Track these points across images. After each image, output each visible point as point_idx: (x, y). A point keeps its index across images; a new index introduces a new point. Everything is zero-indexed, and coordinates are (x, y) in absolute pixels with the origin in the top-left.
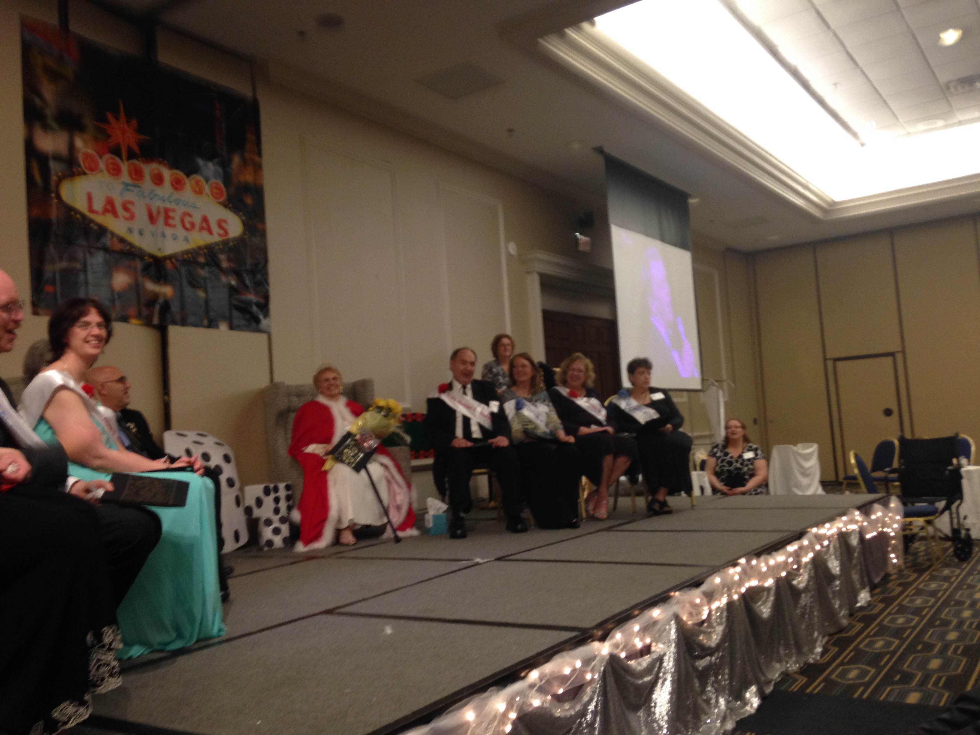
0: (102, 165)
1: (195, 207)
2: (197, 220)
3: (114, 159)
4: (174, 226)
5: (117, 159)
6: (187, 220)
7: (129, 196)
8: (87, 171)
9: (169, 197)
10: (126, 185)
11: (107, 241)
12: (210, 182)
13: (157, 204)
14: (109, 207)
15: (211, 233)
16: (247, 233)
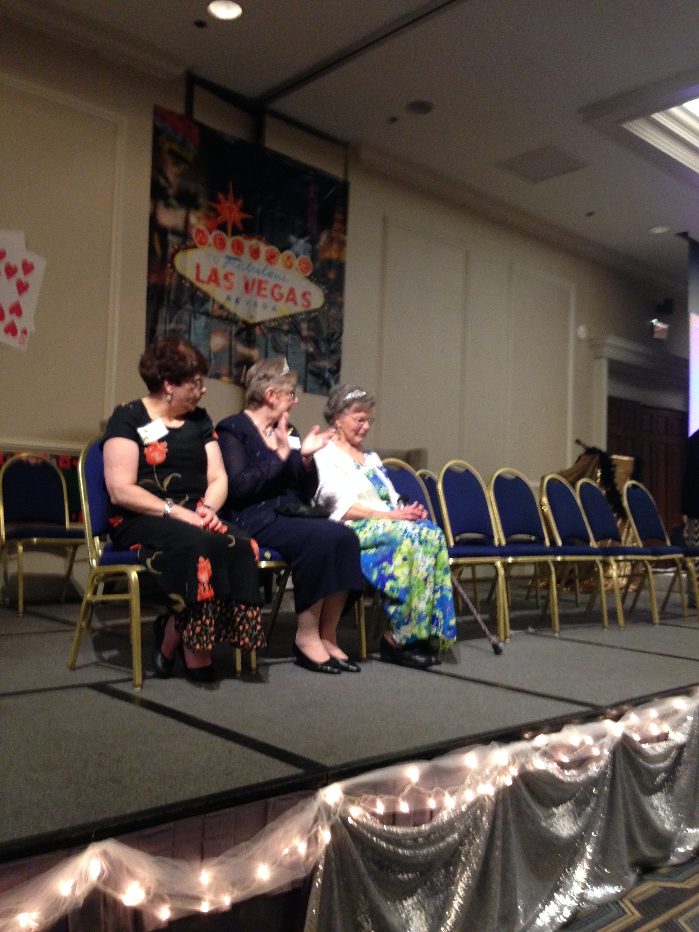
0: (210, 239)
1: (283, 280)
2: (285, 291)
3: (220, 235)
4: (265, 296)
5: (224, 235)
6: (277, 291)
7: (230, 268)
8: (198, 245)
9: (264, 270)
10: (229, 258)
11: (209, 306)
12: (300, 258)
13: (253, 276)
14: (213, 278)
15: (296, 303)
16: (328, 305)
